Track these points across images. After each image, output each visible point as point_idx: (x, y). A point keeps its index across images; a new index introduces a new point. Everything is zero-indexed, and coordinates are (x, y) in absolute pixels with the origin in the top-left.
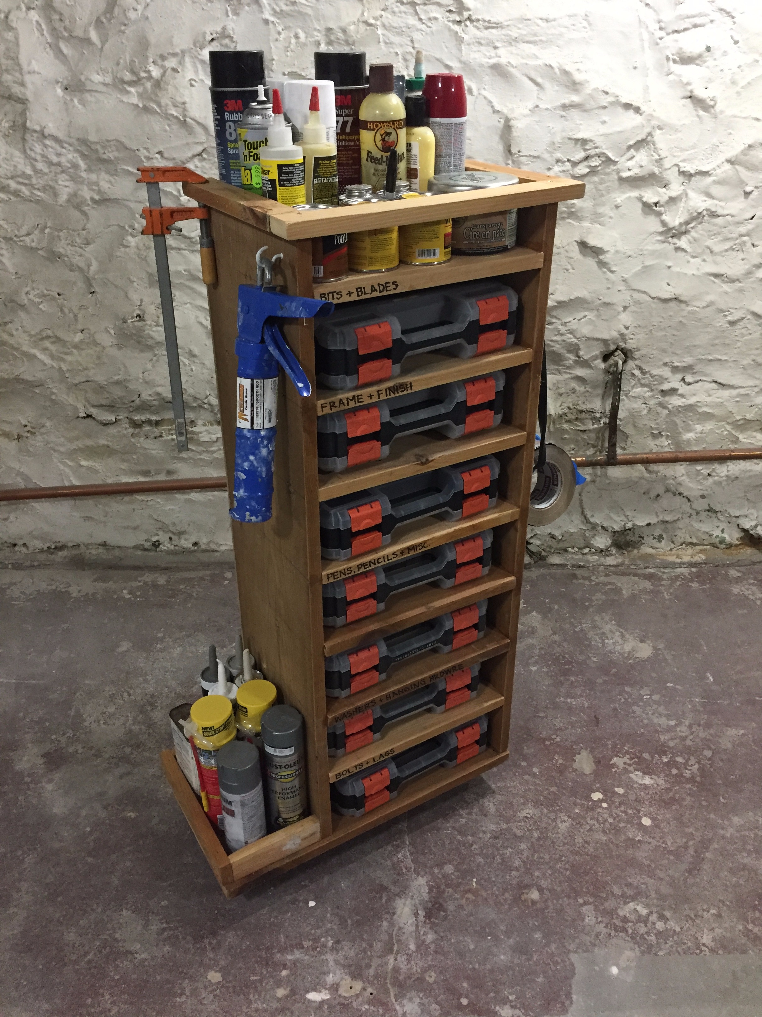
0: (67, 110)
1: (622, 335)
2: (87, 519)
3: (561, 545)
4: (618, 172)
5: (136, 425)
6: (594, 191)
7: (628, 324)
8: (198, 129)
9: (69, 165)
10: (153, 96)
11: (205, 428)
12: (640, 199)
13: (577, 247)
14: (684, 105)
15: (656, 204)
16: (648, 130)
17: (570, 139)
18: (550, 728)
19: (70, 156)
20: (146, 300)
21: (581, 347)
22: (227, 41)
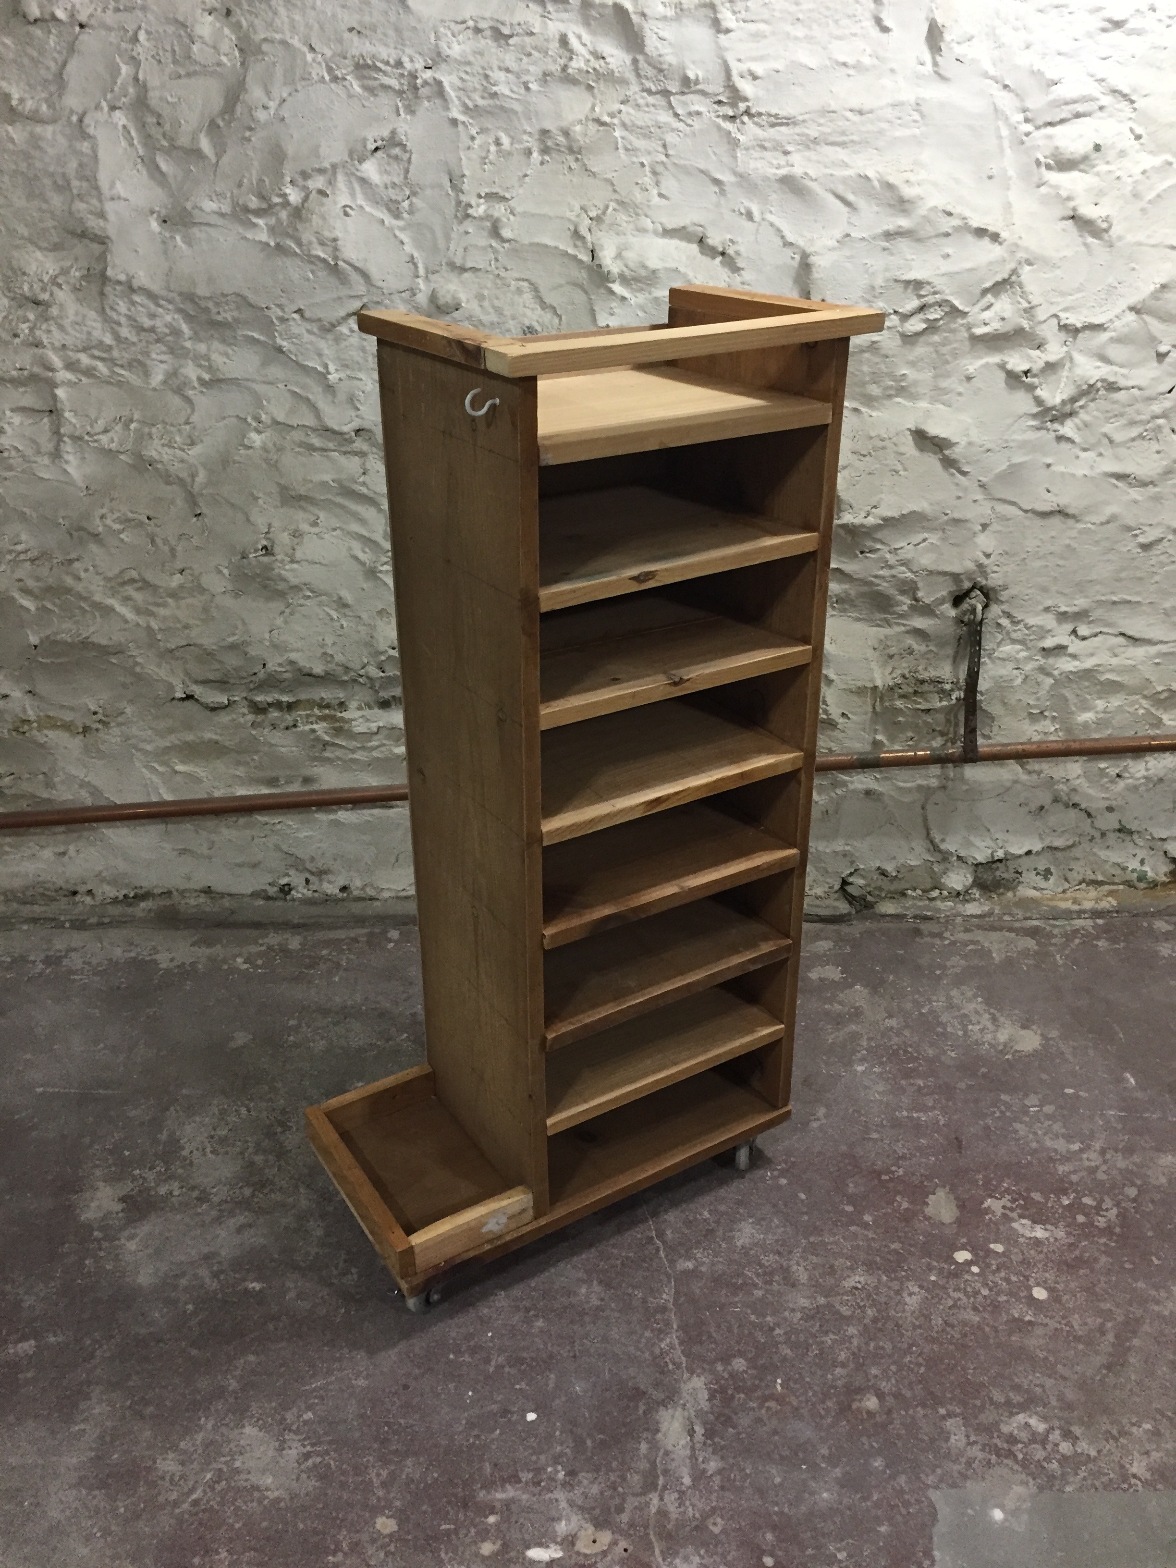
0: (165, 252)
1: (980, 566)
2: (184, 852)
3: (896, 886)
4: (969, 327)
5: (259, 709)
6: (934, 355)
7: (989, 551)
8: (355, 277)
9: (167, 331)
10: (290, 231)
11: (360, 713)
12: (1002, 366)
13: (910, 438)
14: (1064, 230)
15: (1026, 373)
16: (1012, 265)
17: (896, 281)
18: (888, 1156)
19: (168, 318)
20: (276, 524)
21: (920, 585)
22: (397, 151)
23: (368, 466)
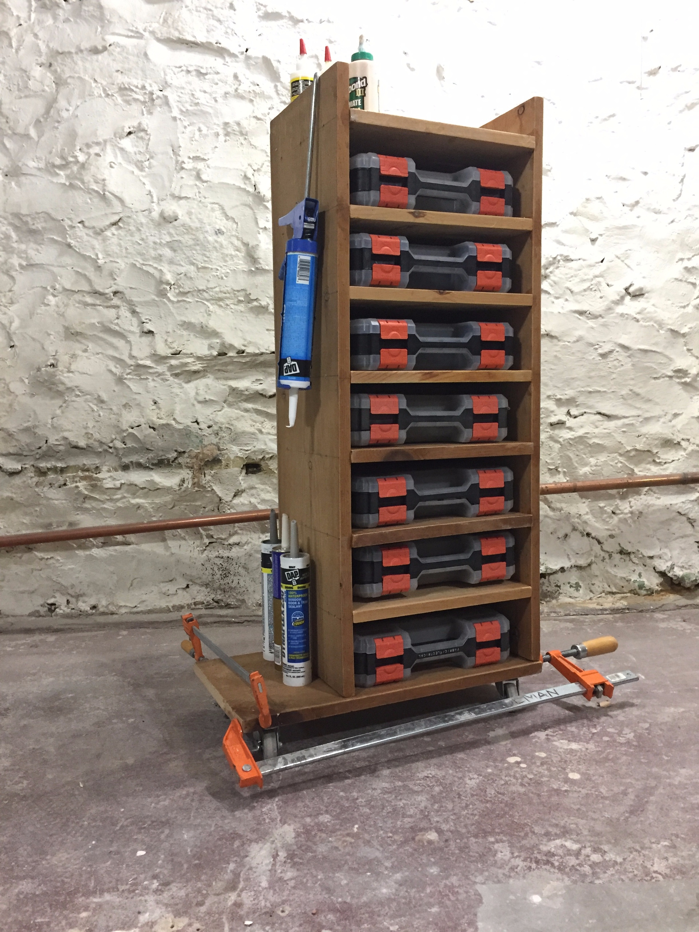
0: (5, 191)
5: (42, 473)
8: (115, 202)
9: (3, 237)
10: (78, 176)
11: (109, 474)
19: (4, 229)
20: (61, 351)
22: (142, 134)
23: (120, 314)
